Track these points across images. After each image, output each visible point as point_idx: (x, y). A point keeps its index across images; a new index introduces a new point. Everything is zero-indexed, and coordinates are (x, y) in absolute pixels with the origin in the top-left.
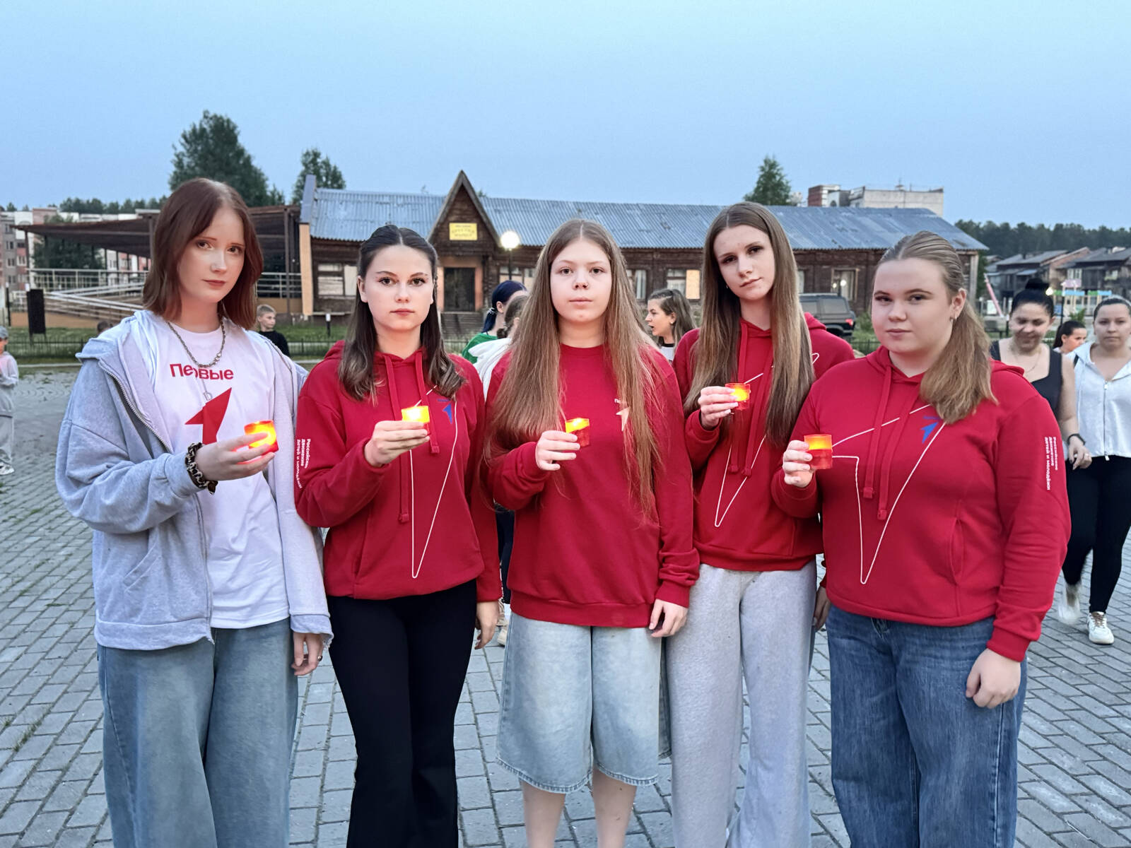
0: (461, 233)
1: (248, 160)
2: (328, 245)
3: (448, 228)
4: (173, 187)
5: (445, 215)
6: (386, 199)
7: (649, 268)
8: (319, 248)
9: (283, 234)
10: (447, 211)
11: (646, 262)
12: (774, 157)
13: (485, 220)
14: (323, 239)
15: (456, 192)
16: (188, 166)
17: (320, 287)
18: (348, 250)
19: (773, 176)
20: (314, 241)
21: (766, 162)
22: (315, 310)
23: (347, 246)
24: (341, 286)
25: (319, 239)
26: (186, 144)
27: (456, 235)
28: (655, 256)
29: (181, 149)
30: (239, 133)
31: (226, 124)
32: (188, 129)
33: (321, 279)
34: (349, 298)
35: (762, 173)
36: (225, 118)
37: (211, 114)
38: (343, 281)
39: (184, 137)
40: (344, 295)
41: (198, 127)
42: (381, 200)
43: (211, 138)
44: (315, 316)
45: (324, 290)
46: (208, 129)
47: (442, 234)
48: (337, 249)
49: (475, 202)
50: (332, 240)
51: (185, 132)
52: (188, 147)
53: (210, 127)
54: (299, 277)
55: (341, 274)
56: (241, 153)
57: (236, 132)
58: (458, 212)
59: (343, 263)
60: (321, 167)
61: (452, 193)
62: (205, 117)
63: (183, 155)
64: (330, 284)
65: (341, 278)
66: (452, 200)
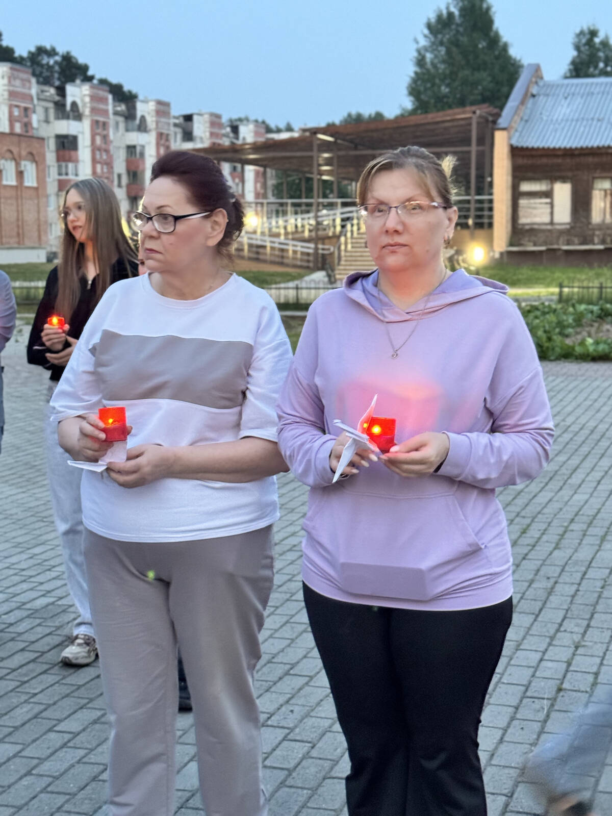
2: (532, 156)
4: (414, 91)
8: (520, 161)
9: (469, 144)
14: (527, 149)
16: (432, 63)
17: (521, 212)
18: (560, 161)
20: (515, 152)
22: (511, 244)
23: (557, 156)
24: (549, 210)
25: (522, 149)
26: (430, 36)
29: (423, 42)
32: (433, 17)
33: (523, 202)
34: (558, 227)
38: (552, 205)
39: (429, 26)
40: (552, 223)
41: (445, 12)
44: (510, 253)
45: (526, 217)
46: (457, 13)
48: (544, 161)
50: (538, 149)
51: (429, 19)
52: (433, 39)
54: (491, 201)
55: (548, 194)
56: (496, 40)
59: (553, 179)
63: (426, 49)
64: (535, 208)
65: (548, 200)
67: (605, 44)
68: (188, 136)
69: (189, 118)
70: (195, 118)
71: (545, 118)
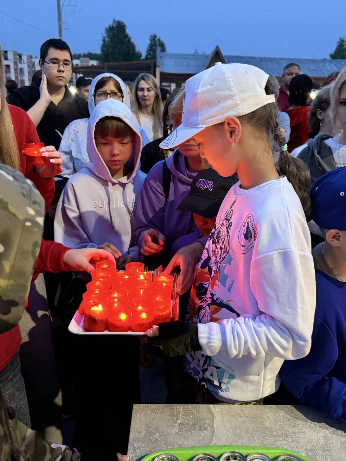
1: (129, 39)
2: (165, 75)
4: (102, 50)
6: (186, 57)
9: (151, 71)
10: (211, 62)
12: (344, 37)
15: (215, 54)
16: (107, 42)
19: (343, 46)
20: (162, 74)
21: (341, 39)
23: (172, 76)
29: (105, 35)
30: (126, 28)
31: (121, 24)
32: (108, 27)
35: (338, 44)
36: (121, 22)
37: (116, 20)
39: (106, 30)
41: (111, 25)
42: (184, 57)
43: (116, 30)
46: (115, 27)
48: (169, 76)
49: (222, 58)
51: (106, 28)
52: (107, 34)
53: (116, 25)
55: (170, 86)
56: (127, 36)
57: (125, 27)
59: (171, 82)
60: (157, 42)
62: (114, 21)
63: (105, 37)
66: (213, 57)
67: (159, 40)
68: (6, 58)
69: (6, 52)
70: (8, 52)
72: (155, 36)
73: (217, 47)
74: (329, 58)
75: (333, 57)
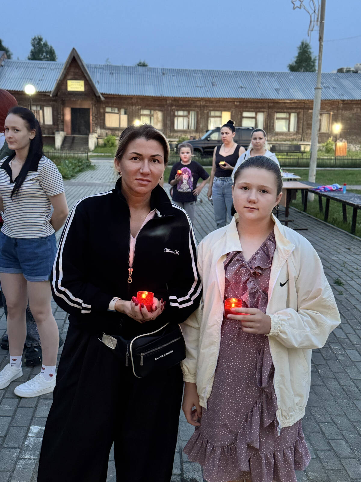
0: (74, 86)
3: (67, 83)
5: (64, 75)
7: (198, 110)
10: (65, 73)
11: (196, 106)
13: (87, 78)
15: (70, 61)
19: (306, 52)
21: (302, 44)
27: (71, 88)
28: (201, 103)
47: (63, 87)
49: (82, 67)
58: (72, 74)
60: (43, 47)
61: (68, 62)
66: (68, 66)
67: (46, 45)
71: (7, 77)
72: (40, 40)
73: (74, 49)
74: (287, 70)
75: (293, 69)
